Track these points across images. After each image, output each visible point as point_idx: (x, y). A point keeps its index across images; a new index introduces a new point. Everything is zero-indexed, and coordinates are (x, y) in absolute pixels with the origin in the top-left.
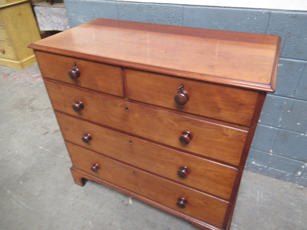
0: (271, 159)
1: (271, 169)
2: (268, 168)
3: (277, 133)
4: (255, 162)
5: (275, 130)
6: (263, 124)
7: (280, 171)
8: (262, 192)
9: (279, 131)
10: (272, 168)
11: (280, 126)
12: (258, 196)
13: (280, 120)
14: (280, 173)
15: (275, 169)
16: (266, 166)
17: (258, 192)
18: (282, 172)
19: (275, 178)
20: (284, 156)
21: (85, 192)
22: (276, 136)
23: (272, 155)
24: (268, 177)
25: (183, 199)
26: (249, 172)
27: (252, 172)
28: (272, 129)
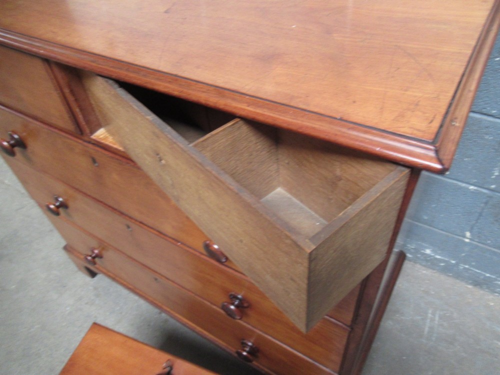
0: (466, 249)
1: (465, 268)
2: (457, 264)
3: (484, 200)
4: (431, 251)
5: (480, 193)
6: (454, 179)
7: (483, 273)
8: (438, 312)
9: (491, 197)
10: (467, 266)
11: (493, 186)
12: (428, 321)
13: (497, 174)
14: (482, 277)
15: (474, 269)
16: (453, 260)
17: (430, 311)
18: (488, 275)
19: (471, 284)
20: (494, 248)
21: (95, 289)
22: (482, 205)
23: (468, 243)
24: (458, 281)
25: (250, 344)
26: (418, 266)
27: (424, 268)
28: (473, 192)
